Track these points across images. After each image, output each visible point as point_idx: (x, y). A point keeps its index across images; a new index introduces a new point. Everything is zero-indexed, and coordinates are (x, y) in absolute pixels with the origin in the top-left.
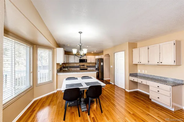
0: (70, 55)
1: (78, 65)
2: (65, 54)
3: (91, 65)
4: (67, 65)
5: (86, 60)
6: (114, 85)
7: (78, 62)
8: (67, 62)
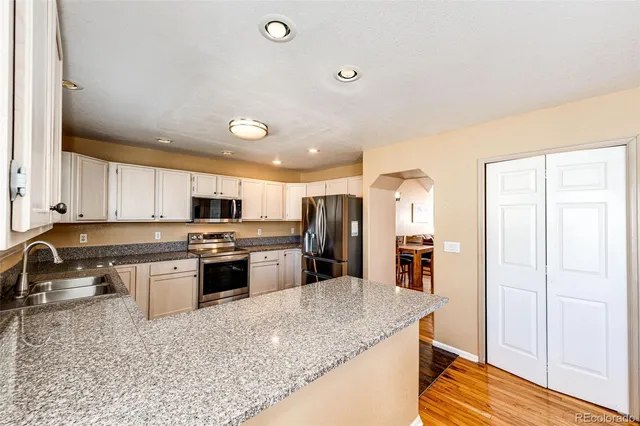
0: (113, 166)
1: (179, 235)
2: (67, 147)
3: (259, 233)
4: (84, 240)
5: (239, 202)
6: (484, 365)
7: (184, 212)
8: (90, 216)
